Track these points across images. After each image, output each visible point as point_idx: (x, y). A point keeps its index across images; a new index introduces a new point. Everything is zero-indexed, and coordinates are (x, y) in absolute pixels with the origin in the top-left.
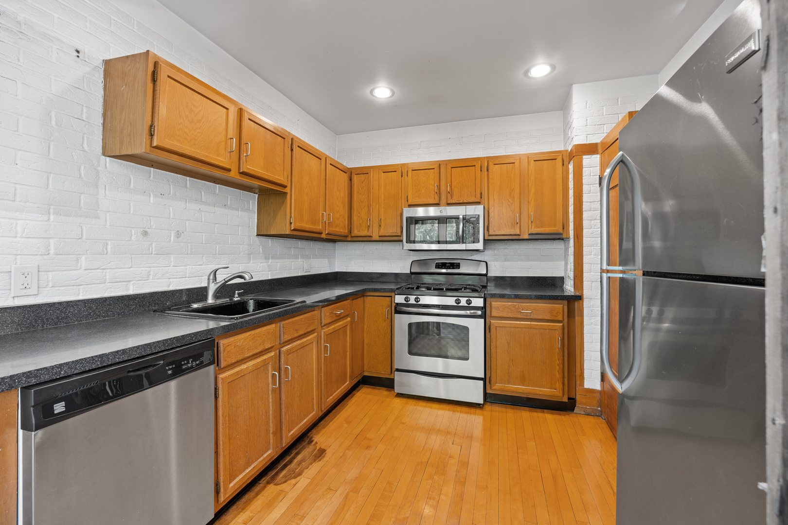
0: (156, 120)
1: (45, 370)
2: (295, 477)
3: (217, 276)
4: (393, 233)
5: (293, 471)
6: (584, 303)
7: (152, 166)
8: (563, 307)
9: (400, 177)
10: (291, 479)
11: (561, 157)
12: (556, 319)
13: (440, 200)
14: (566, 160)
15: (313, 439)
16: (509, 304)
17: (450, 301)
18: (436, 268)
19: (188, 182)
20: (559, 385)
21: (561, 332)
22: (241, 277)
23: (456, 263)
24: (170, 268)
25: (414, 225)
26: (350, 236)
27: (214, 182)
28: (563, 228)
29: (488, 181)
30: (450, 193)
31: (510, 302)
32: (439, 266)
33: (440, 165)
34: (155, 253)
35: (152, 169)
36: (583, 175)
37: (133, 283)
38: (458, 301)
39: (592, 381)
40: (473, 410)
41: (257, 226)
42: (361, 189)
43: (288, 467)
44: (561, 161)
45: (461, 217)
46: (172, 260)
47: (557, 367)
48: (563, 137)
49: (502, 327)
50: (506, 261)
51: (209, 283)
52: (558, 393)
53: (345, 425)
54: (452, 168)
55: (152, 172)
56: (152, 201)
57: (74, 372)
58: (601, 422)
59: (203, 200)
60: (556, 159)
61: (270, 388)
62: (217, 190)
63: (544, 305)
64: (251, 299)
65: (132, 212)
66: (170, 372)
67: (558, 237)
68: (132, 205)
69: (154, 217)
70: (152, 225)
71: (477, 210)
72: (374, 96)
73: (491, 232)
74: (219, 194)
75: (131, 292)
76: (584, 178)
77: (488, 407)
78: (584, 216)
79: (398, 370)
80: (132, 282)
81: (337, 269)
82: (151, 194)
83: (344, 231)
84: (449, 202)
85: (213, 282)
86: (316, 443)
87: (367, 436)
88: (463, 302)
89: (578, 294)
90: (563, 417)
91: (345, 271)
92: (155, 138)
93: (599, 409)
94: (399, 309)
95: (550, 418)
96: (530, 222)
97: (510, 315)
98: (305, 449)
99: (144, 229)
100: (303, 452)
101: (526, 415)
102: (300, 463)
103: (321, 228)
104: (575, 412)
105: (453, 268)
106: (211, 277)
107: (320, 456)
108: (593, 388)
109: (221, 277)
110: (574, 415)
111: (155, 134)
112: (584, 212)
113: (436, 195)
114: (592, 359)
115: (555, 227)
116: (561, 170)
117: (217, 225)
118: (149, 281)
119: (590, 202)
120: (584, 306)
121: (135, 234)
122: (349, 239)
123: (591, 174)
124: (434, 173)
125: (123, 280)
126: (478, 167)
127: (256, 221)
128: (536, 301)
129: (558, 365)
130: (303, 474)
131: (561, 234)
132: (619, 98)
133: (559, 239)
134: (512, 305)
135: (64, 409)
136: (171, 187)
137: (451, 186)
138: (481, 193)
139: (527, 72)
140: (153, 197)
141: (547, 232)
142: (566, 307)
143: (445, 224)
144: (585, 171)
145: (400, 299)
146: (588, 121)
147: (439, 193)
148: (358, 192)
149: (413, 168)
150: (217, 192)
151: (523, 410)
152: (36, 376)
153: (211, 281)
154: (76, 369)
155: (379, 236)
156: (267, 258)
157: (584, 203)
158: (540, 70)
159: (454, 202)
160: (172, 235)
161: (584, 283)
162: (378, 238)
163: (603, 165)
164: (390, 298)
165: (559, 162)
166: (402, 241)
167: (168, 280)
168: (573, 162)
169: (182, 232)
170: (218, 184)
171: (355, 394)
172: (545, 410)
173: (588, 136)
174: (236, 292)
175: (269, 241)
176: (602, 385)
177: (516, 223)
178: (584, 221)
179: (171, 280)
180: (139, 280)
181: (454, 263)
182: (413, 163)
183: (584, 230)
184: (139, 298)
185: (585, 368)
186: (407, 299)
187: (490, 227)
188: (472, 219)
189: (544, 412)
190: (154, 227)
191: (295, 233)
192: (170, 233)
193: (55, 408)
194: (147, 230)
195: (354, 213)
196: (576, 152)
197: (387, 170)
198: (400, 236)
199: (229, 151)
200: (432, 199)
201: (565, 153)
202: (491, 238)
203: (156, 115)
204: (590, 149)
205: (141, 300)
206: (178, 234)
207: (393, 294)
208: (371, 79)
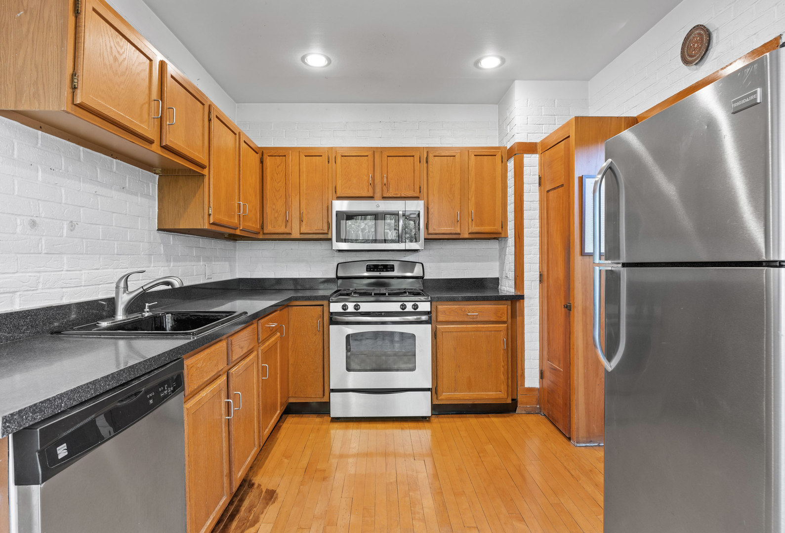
0: (80, 67)
1: (48, 402)
2: (252, 525)
3: (128, 283)
4: (319, 230)
5: (246, 519)
6: (525, 303)
7: (40, 128)
8: (507, 307)
9: (327, 163)
10: (248, 528)
11: (500, 153)
12: (500, 320)
13: (374, 193)
14: (505, 157)
15: (253, 482)
16: (454, 307)
17: (395, 307)
18: (367, 271)
19: (82, 154)
20: (503, 387)
21: (505, 332)
22: (168, 283)
23: (390, 265)
24: (63, 273)
25: (345, 221)
26: (261, 233)
27: (112, 156)
28: (502, 228)
29: (427, 174)
30: (386, 185)
31: (457, 305)
32: (371, 268)
33: (375, 152)
34: (45, 252)
35: (40, 132)
36: (524, 174)
37: (20, 295)
38: (403, 307)
39: (532, 379)
40: (421, 424)
41: (158, 218)
42: (276, 175)
43: (237, 517)
44: (500, 157)
45: (401, 213)
46: (65, 261)
47: (502, 369)
48: (498, 132)
49: (449, 332)
50: (441, 262)
51: (117, 293)
52: (503, 395)
53: (286, 461)
54: (388, 156)
55: (40, 137)
56: (40, 178)
57: (72, 404)
58: (541, 418)
59: (99, 180)
60: (495, 155)
61: (223, 420)
62: (115, 166)
63: (490, 306)
64: (168, 313)
65: (16, 193)
66: (151, 401)
67: (496, 236)
68: (16, 182)
69: (43, 200)
70: (41, 212)
71: (416, 206)
72: (305, 63)
73: (431, 231)
74: (117, 172)
75: (17, 307)
76: (524, 176)
77: (435, 420)
78: (524, 215)
79: (333, 391)
80: (18, 294)
81: (238, 275)
82: (39, 167)
83: (254, 225)
84: (385, 196)
85: (124, 292)
86: (259, 485)
87: (318, 467)
88: (409, 307)
89: (519, 293)
90: (508, 419)
91: (249, 277)
92: (79, 92)
93: (538, 406)
94: (334, 319)
95: (496, 421)
96: (470, 220)
97: (457, 319)
98: (248, 494)
99: (32, 218)
100: (248, 497)
101: (473, 421)
102: (250, 510)
103: (236, 222)
104: (517, 412)
105: (387, 271)
106: (122, 284)
107: (272, 498)
108: (533, 387)
109: (136, 285)
110: (517, 415)
111: (79, 87)
112: (524, 212)
113: (370, 187)
114: (532, 358)
115: (494, 225)
116: (500, 167)
117: (114, 214)
118: (38, 291)
119: (530, 201)
120: (525, 305)
121: (21, 225)
122: (261, 236)
123: (532, 173)
124: (368, 160)
125: (8, 290)
126: (417, 158)
127: (157, 211)
128: (482, 302)
129: (503, 367)
130: (261, 521)
131: (500, 233)
132: (556, 100)
133: (494, 238)
134: (459, 308)
135: (67, 453)
136: (63, 159)
137: (387, 178)
138: (420, 187)
139: (477, 63)
140: (42, 172)
141: (487, 231)
142: (509, 307)
143: (383, 221)
144: (526, 170)
145: (336, 307)
146: (529, 119)
147: (373, 185)
148: (272, 179)
149: (342, 153)
150: (115, 169)
151: (469, 417)
152: (41, 411)
153: (121, 290)
154: (74, 400)
155: (301, 234)
156: (168, 261)
157: (524, 202)
158: (490, 62)
159: (391, 196)
160: (65, 226)
161: (525, 282)
162: (298, 236)
163: (542, 165)
164: (322, 307)
165: (498, 158)
166: (331, 239)
167: (61, 289)
168: (514, 160)
169: (75, 223)
170: (116, 158)
171: (281, 426)
172: (490, 415)
173: (529, 134)
174: (147, 304)
175: (171, 238)
176: (541, 382)
177: (456, 221)
178: (524, 221)
179: (64, 290)
180: (27, 290)
181: (387, 265)
182: (343, 147)
183: (525, 229)
184: (31, 316)
185: (525, 367)
186: (345, 307)
187: (430, 225)
188: (412, 216)
189: (489, 417)
190: (43, 215)
191: (214, 228)
192: (63, 224)
193: (58, 452)
194: (35, 219)
195: (267, 204)
196: (518, 150)
197: (311, 153)
198: (327, 234)
199: (153, 116)
200: (366, 191)
201: (504, 150)
202: (430, 237)
203: (80, 60)
204: (530, 148)
205: (33, 319)
206: (72, 226)
207: (325, 303)
208: (304, 42)
